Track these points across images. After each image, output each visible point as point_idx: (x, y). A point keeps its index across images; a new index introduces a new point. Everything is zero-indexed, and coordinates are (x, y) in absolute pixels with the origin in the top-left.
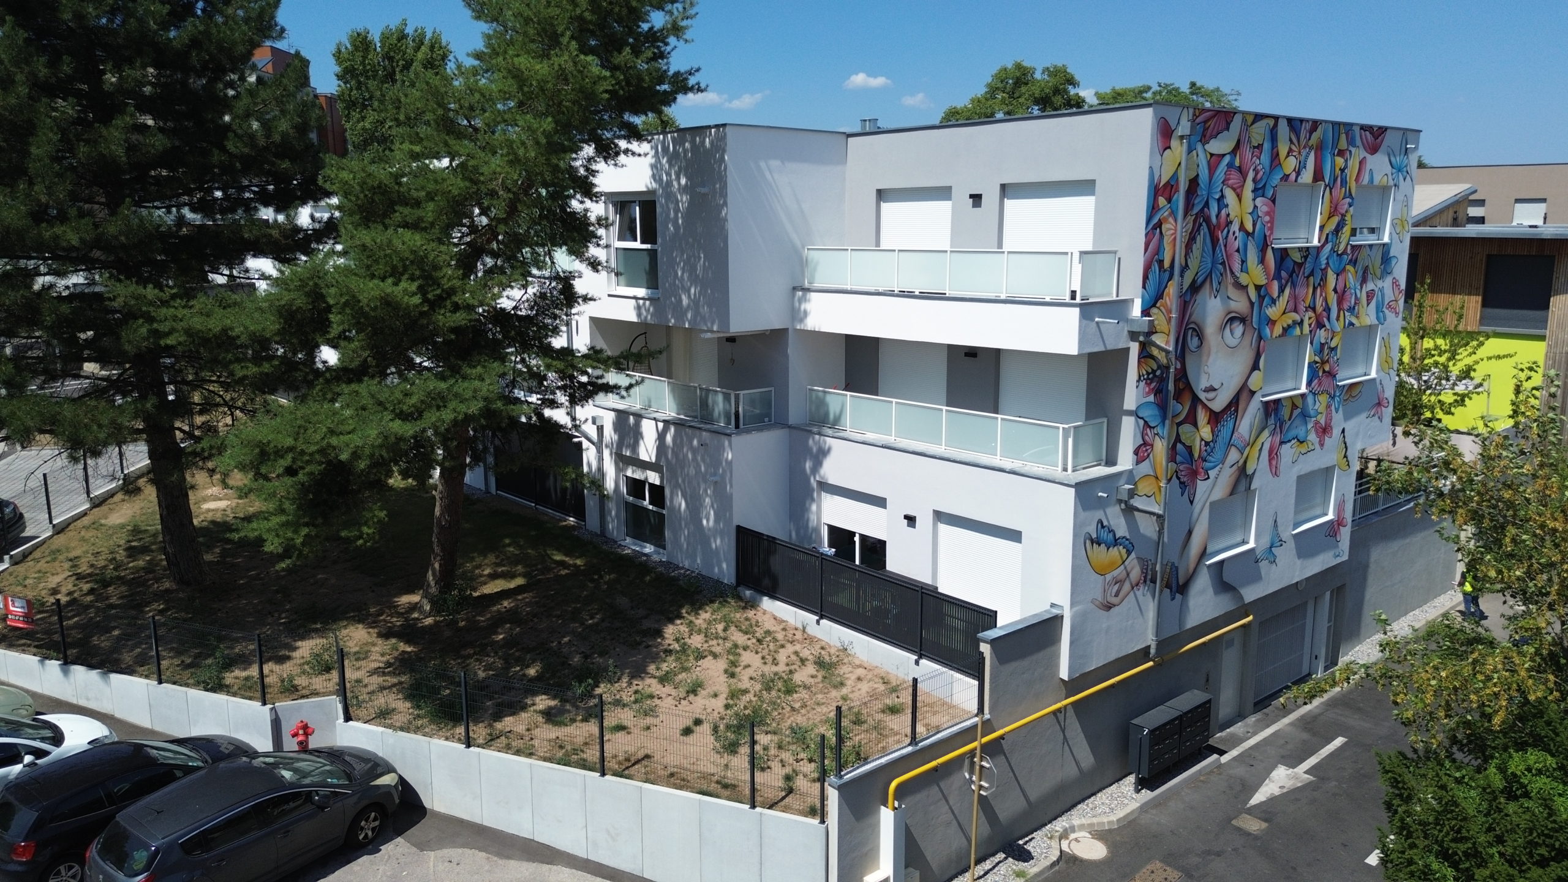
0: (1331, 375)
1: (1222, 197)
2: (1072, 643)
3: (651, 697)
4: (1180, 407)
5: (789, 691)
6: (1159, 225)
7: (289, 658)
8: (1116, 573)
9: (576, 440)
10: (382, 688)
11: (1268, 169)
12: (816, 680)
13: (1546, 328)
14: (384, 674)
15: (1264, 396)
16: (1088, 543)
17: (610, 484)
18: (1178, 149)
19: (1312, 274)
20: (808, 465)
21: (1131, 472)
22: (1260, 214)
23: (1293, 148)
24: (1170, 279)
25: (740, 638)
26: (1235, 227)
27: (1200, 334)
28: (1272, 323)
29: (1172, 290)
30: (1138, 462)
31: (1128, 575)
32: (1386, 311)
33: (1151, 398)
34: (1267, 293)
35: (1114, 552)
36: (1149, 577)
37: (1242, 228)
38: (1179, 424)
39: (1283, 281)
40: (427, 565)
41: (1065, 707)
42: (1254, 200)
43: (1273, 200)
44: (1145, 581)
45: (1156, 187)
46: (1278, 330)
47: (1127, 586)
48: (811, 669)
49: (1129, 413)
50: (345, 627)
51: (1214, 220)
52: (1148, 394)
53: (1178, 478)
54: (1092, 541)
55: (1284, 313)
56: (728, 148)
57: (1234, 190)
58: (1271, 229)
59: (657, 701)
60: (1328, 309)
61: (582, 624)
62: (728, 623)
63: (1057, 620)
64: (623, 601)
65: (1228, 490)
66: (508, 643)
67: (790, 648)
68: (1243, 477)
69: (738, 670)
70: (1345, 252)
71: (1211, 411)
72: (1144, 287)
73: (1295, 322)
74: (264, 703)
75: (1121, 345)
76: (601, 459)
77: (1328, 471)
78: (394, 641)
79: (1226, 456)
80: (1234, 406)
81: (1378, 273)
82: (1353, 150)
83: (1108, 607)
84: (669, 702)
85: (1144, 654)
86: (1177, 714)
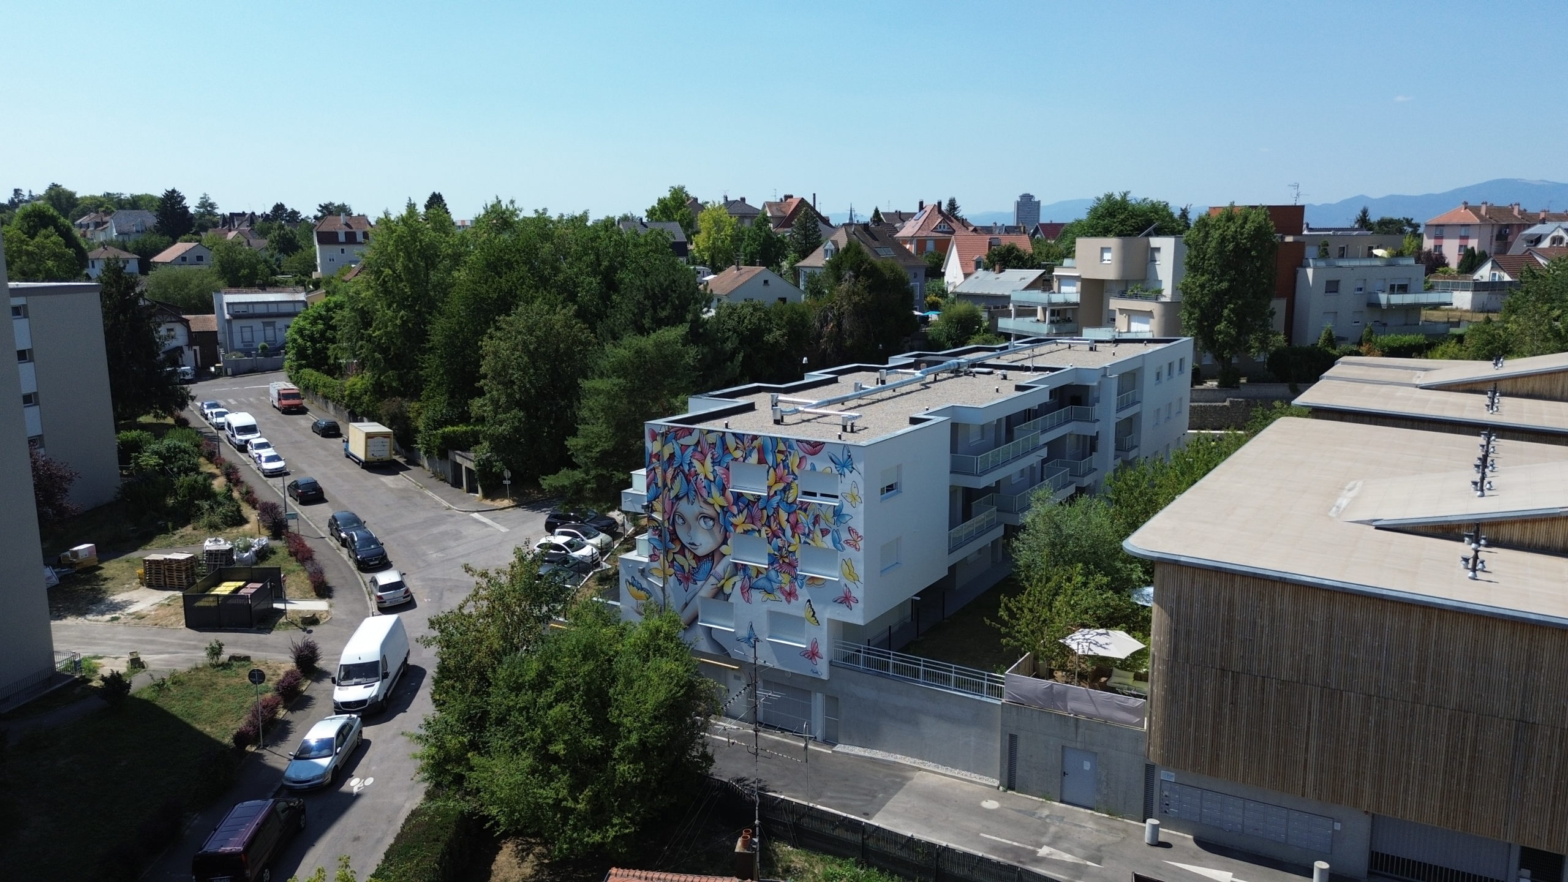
0: (793, 566)
1: (691, 463)
4: (674, 546)
6: (654, 469)
8: (643, 601)
11: (721, 454)
15: (733, 559)
19: (765, 508)
22: (718, 473)
23: (739, 446)
24: (663, 491)
26: (702, 477)
27: (684, 519)
28: (736, 526)
30: (651, 560)
32: (844, 545)
33: (657, 537)
34: (729, 511)
37: (706, 477)
38: (673, 553)
39: (741, 508)
42: (713, 467)
43: (728, 469)
45: (650, 454)
46: (740, 530)
51: (687, 472)
52: (655, 535)
53: (675, 576)
55: (744, 523)
57: (699, 461)
58: (728, 481)
60: (782, 530)
65: (712, 595)
68: (721, 593)
70: (795, 503)
71: (694, 554)
72: (648, 491)
73: (753, 530)
79: (707, 578)
80: (711, 557)
81: (831, 520)
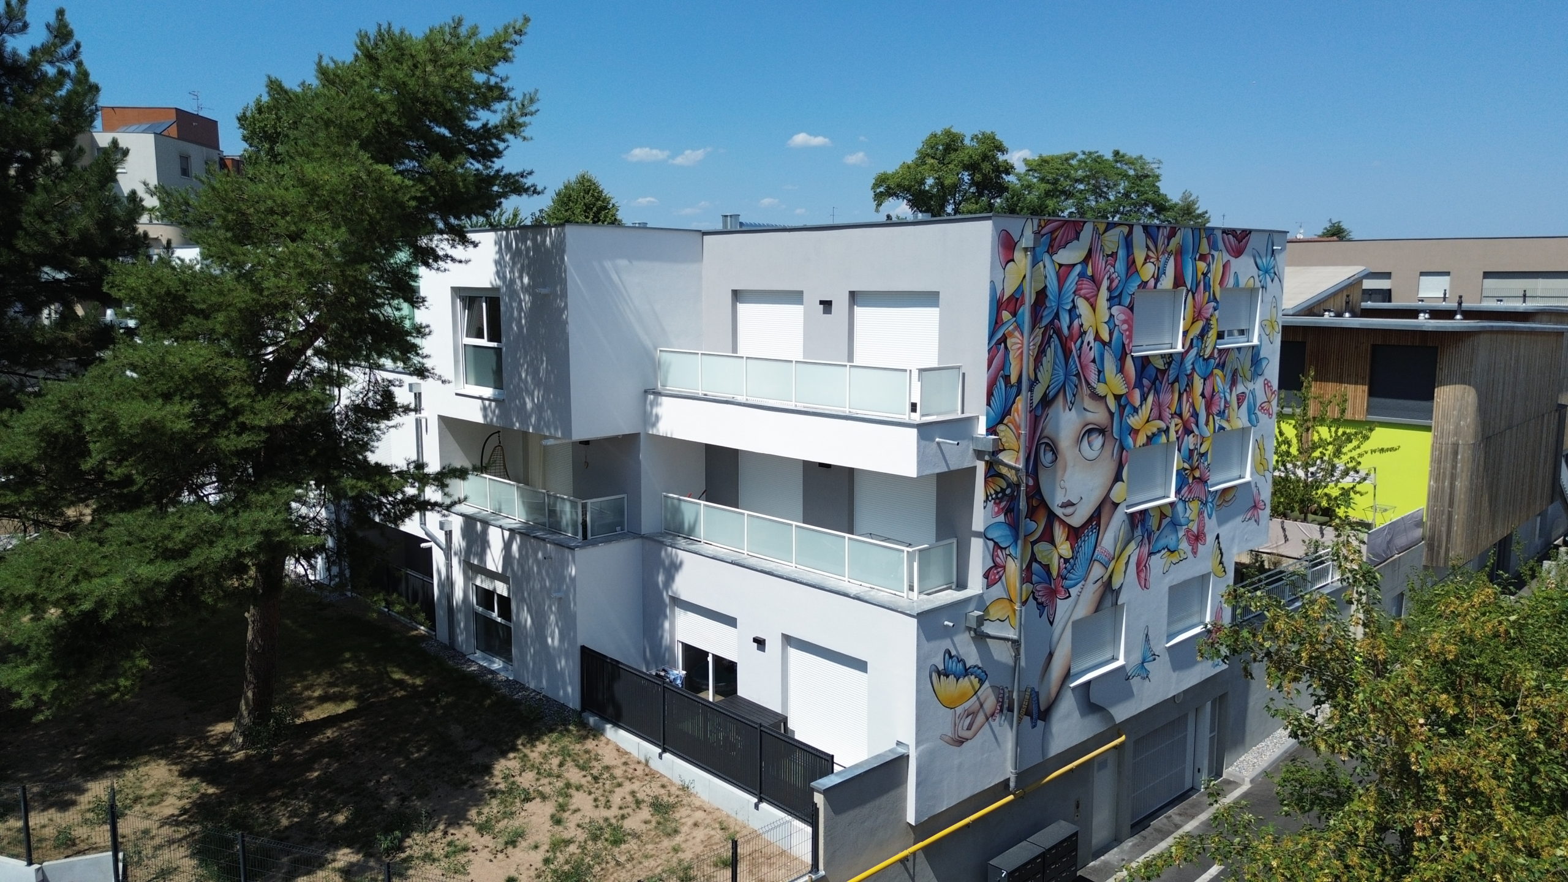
0: (1203, 481)
1: (1074, 307)
2: (918, 785)
3: (465, 849)
4: (1033, 525)
5: (617, 842)
6: (1004, 339)
7: (73, 803)
8: (967, 705)
9: (423, 545)
10: (171, 842)
11: (1123, 276)
12: (649, 826)
13: (1431, 419)
14: (178, 824)
15: (1128, 507)
16: (934, 676)
17: (458, 594)
18: (1022, 261)
19: (1177, 380)
20: (661, 579)
21: (981, 596)
22: (1117, 322)
23: (1151, 254)
24: (1018, 393)
25: (574, 775)
26: (1090, 337)
27: (1054, 449)
28: (1134, 432)
29: (1020, 406)
30: (988, 586)
31: (981, 705)
32: (1259, 413)
33: (1001, 518)
34: (1128, 403)
35: (965, 682)
36: (1006, 706)
37: (1097, 337)
38: (1034, 543)
39: (1146, 389)
40: (240, 694)
41: (914, 853)
42: (1110, 308)
43: (1131, 308)
44: (1001, 711)
45: (998, 301)
46: (1142, 439)
47: (981, 718)
48: (645, 813)
49: (978, 535)
50: (146, 764)
51: (1066, 331)
52: (998, 514)
53: (1035, 599)
54: (939, 673)
55: (1148, 421)
56: (568, 248)
57: (1087, 299)
58: (1130, 337)
59: (470, 855)
60: (1195, 415)
61: (407, 758)
62: (565, 753)
63: (903, 759)
64: (456, 730)
65: (1092, 608)
66: (321, 783)
67: (628, 787)
68: (1109, 591)
69: (566, 815)
70: (1211, 356)
71: (1069, 526)
72: (989, 404)
73: (1160, 430)
74: (30, 863)
75: (967, 464)
76: (449, 566)
77: (1204, 579)
78: (195, 780)
79: (1088, 571)
80: (1096, 520)
81: (1249, 375)
82: (1216, 254)
83: (960, 742)
84: (485, 854)
85: (1003, 788)
86: (1038, 851)
